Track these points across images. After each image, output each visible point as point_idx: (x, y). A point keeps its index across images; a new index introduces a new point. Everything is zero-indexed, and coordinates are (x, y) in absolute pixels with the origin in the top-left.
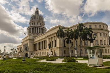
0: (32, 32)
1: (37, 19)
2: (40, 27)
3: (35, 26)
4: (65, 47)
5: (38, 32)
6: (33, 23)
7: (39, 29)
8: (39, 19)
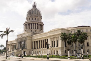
0: (30, 28)
1: (35, 14)
2: (38, 23)
3: (34, 22)
4: (66, 47)
5: (35, 28)
6: (31, 19)
7: (37, 25)
8: (37, 14)
